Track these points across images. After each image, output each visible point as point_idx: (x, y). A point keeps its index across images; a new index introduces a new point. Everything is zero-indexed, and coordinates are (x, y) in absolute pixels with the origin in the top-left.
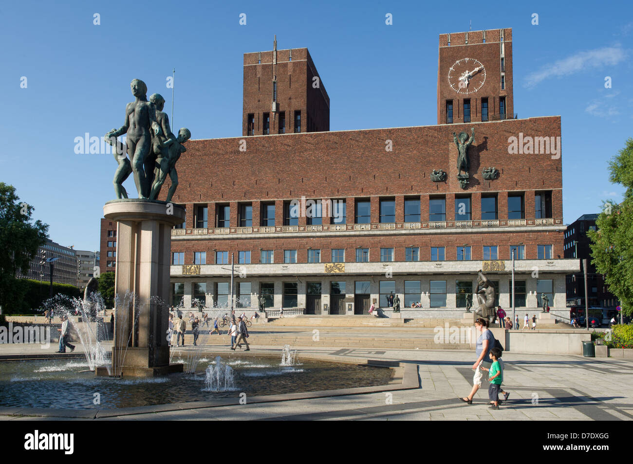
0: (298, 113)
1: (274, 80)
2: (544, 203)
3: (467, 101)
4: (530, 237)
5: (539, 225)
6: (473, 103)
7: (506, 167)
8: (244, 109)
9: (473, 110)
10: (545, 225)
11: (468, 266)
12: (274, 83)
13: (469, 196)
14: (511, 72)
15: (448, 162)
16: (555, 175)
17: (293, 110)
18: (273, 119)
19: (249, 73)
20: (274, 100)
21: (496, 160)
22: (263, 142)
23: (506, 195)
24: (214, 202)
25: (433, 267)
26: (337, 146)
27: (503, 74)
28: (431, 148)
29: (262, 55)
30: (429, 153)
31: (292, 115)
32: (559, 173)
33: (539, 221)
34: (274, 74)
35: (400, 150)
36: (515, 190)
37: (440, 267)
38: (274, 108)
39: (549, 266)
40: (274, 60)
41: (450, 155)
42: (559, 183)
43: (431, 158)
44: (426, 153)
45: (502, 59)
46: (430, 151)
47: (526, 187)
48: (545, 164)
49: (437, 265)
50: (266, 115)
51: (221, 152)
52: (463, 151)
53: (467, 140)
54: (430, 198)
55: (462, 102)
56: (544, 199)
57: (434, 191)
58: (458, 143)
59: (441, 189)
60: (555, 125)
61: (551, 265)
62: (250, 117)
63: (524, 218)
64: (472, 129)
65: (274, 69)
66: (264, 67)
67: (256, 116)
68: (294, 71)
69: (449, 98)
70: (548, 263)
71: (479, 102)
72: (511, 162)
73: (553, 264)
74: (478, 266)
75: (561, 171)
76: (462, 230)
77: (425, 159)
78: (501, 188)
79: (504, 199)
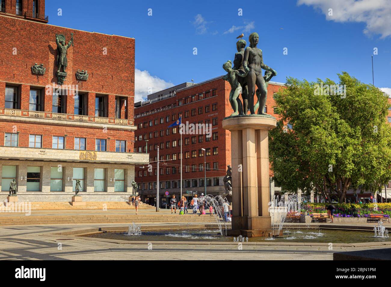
4: (111, 133)
5: (118, 124)
7: (95, 72)
10: (122, 125)
11: (68, 154)
15: (48, 59)
16: (130, 85)
21: (88, 64)
23: (94, 95)
25: (37, 153)
28: (34, 42)
30: (31, 46)
32: (132, 84)
33: (117, 121)
36: (101, 93)
37: (44, 154)
39: (129, 158)
42: (133, 91)
43: (33, 52)
44: (29, 46)
46: (33, 45)
47: (109, 91)
48: (123, 75)
49: (41, 151)
52: (63, 52)
54: (30, 89)
57: (35, 82)
59: (41, 82)
60: (130, 45)
61: (130, 157)
63: (107, 117)
70: (128, 156)
72: (99, 69)
73: (132, 157)
74: (76, 155)
75: (134, 82)
76: (59, 121)
77: (27, 51)
78: (91, 89)
79: (93, 99)
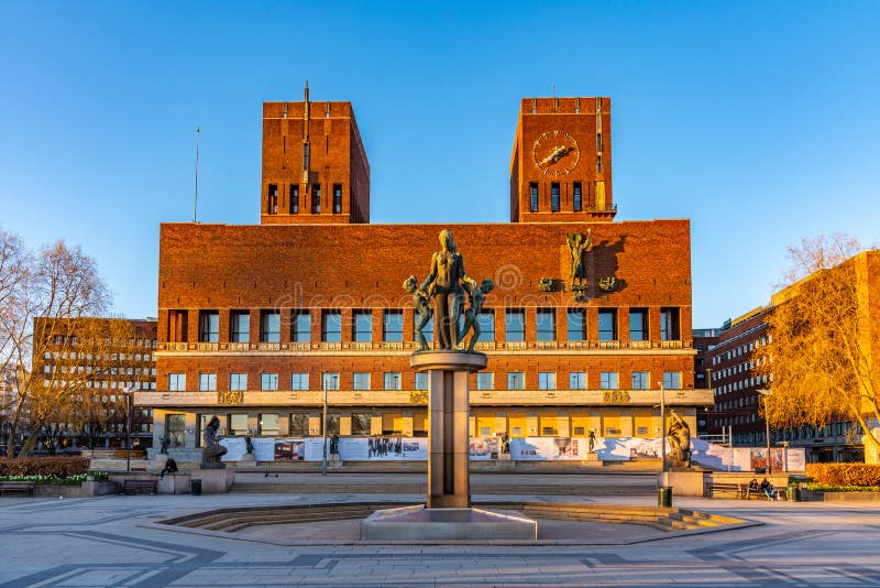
0: (337, 187)
1: (305, 141)
2: (670, 321)
3: (556, 185)
4: (655, 363)
5: (665, 349)
6: (563, 188)
8: (264, 177)
9: (563, 196)
10: (670, 348)
11: (586, 397)
12: (306, 145)
13: (583, 311)
14: (609, 151)
15: (559, 269)
16: (683, 290)
17: (331, 183)
18: (304, 194)
19: (271, 127)
20: (305, 168)
21: (616, 269)
22: (325, 233)
23: (627, 311)
24: (258, 308)
25: (544, 397)
26: (420, 242)
27: (600, 154)
28: (539, 250)
29: (289, 106)
30: (536, 257)
31: (330, 190)
32: (688, 287)
33: (665, 344)
34: (306, 133)
35: (501, 251)
36: (638, 306)
37: (553, 397)
38: (305, 179)
39: (679, 397)
40: (306, 114)
41: (562, 260)
42: (688, 298)
43: (539, 263)
44: (533, 257)
45: (599, 135)
46: (538, 255)
47: (650, 302)
48: (672, 276)
49: (549, 394)
50: (294, 187)
51: (268, 242)
52: (577, 257)
53: (582, 242)
54: (537, 312)
55: (549, 186)
56: (670, 317)
57: (543, 303)
58: (572, 247)
59: (550, 302)
60: (682, 231)
61: (683, 396)
62: (273, 188)
63: (648, 340)
64: (589, 230)
65: (306, 127)
66: (291, 123)
67: (280, 188)
68: (333, 131)
69: (534, 180)
71: (571, 186)
74: (598, 396)
75: (690, 284)
76: (577, 352)
77: (531, 264)
78: (621, 303)
79: (625, 316)
